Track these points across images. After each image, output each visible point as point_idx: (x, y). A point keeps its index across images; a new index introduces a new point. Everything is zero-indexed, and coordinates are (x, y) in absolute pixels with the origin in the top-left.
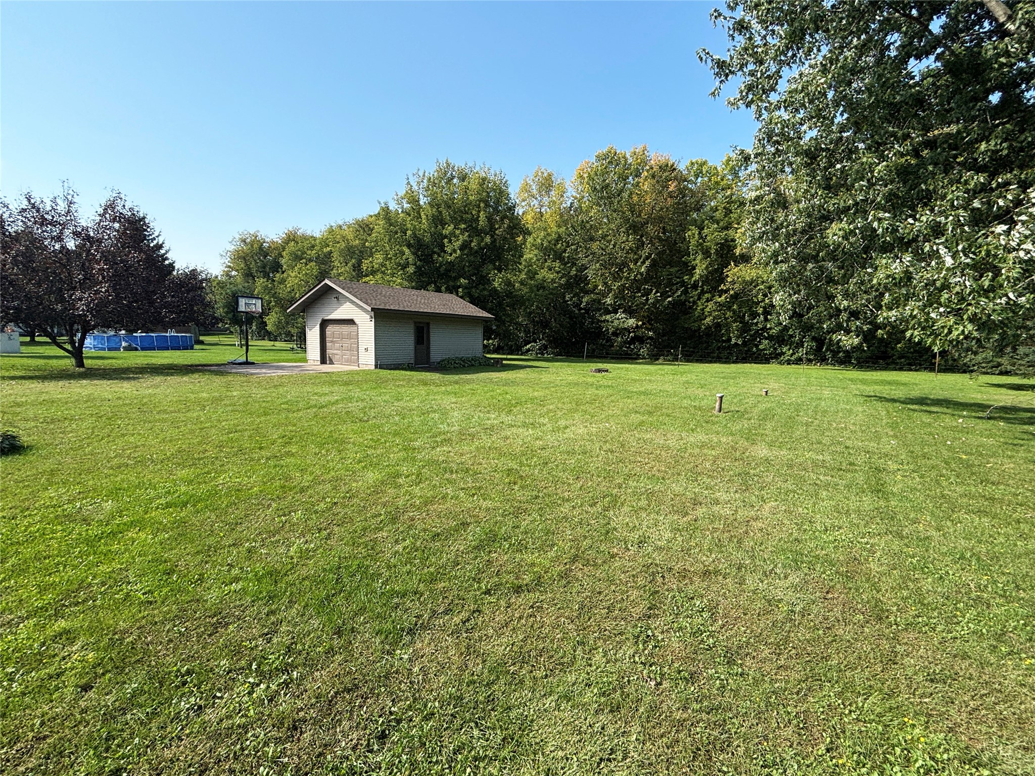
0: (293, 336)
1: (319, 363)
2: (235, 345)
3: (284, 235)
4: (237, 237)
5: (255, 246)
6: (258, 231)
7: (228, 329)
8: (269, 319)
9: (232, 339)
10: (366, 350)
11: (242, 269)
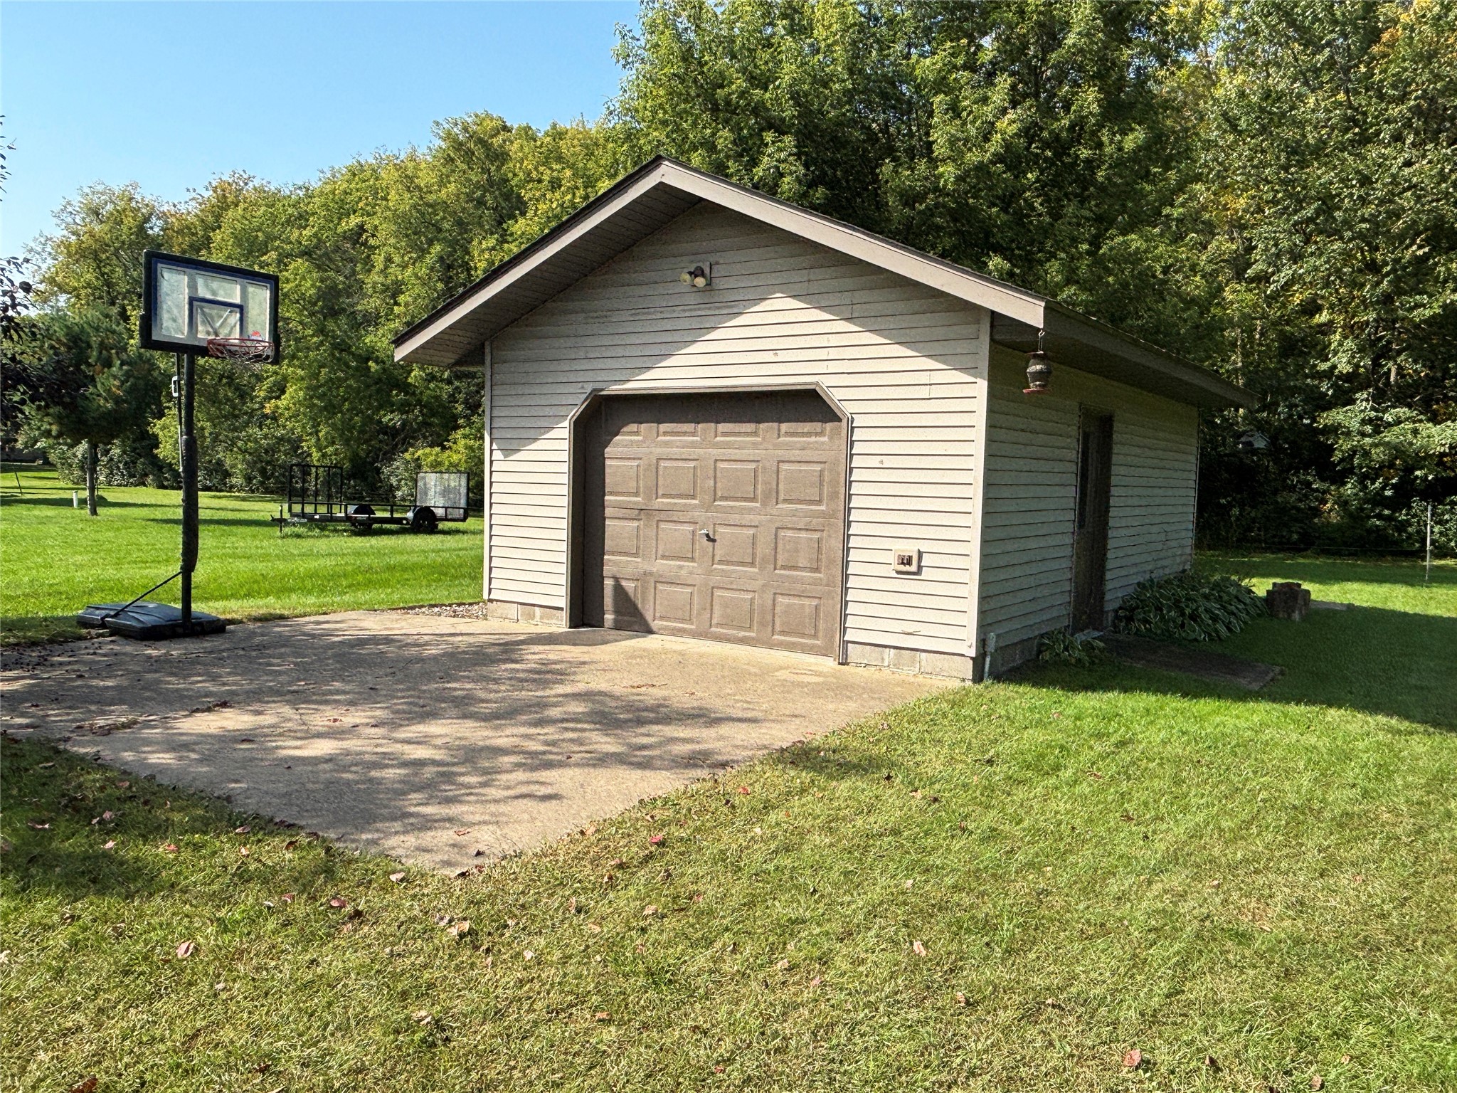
0: (227, 474)
1: (560, 624)
2: (68, 503)
3: (208, 194)
4: (76, 199)
5: (129, 222)
6: (135, 186)
7: (43, 454)
8: (163, 428)
9: (49, 484)
10: (910, 565)
11: (89, 285)
